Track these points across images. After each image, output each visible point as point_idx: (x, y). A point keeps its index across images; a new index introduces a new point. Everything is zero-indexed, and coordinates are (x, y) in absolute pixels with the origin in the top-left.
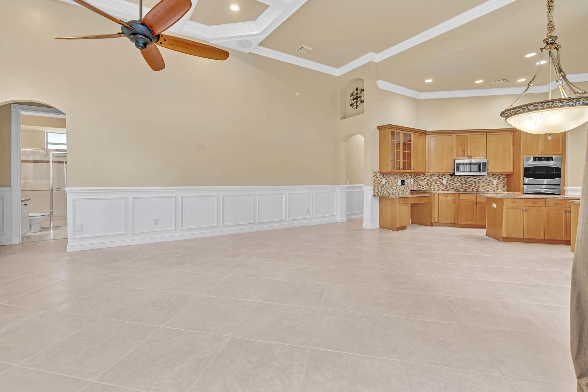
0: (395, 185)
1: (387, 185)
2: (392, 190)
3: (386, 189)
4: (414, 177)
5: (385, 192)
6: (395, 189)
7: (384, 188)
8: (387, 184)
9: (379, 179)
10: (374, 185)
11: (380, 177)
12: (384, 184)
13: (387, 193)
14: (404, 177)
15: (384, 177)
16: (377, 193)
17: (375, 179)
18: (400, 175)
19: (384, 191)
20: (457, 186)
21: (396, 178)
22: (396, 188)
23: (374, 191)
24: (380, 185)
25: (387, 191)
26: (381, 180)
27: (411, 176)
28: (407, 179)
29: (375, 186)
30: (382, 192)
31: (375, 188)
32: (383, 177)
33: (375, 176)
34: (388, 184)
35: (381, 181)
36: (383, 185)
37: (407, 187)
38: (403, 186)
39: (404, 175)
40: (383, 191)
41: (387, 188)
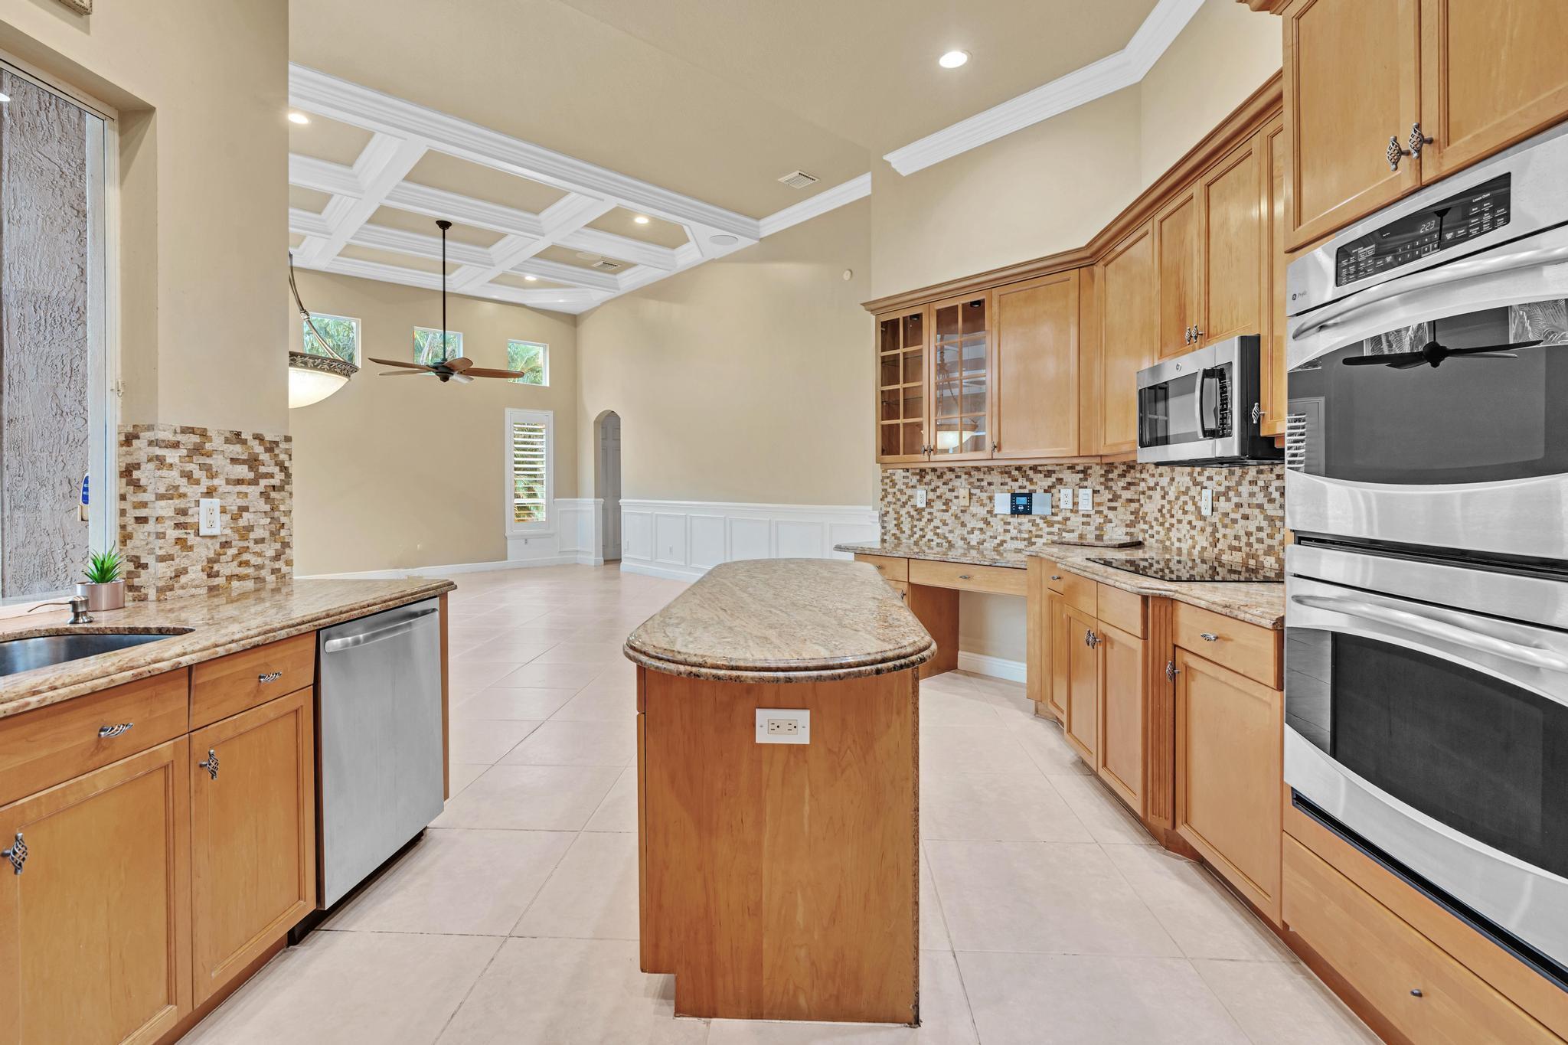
0: (982, 512)
1: (938, 511)
2: (959, 531)
3: (933, 524)
4: (1108, 480)
5: (930, 535)
6: (981, 529)
7: (925, 520)
8: (938, 505)
9: (904, 487)
10: (884, 509)
11: (906, 481)
12: (919, 505)
13: (937, 540)
14: (1030, 480)
15: (925, 480)
16: (894, 535)
17: (889, 490)
18: (1010, 472)
19: (926, 530)
20: (1251, 534)
21: (984, 483)
22: (988, 523)
23: (883, 527)
24: (908, 508)
25: (938, 531)
26: (909, 492)
27: (1084, 471)
28: (1050, 487)
29: (888, 512)
30: (916, 536)
31: (885, 518)
32: (920, 481)
33: (888, 477)
34: (944, 508)
35: (911, 497)
36: (919, 511)
37: (1050, 524)
38: (1024, 519)
39: (1030, 473)
40: (921, 530)
41: (936, 522)
